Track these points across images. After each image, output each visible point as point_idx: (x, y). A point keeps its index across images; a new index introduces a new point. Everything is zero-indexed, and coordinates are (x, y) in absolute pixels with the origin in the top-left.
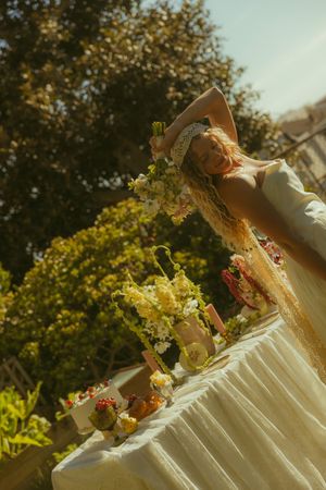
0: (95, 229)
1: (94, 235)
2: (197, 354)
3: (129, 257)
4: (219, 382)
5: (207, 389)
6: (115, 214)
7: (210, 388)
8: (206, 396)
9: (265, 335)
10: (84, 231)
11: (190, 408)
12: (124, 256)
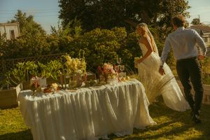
2: (74, 84)
4: (67, 96)
5: (62, 95)
8: (60, 97)
9: (90, 90)
10: (107, 30)
11: (53, 98)
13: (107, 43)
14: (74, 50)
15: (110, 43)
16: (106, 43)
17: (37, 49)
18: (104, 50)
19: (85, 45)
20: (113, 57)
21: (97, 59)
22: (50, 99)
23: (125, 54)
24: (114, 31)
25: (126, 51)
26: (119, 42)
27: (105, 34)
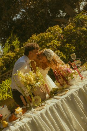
0: (45, 33)
1: (44, 35)
2: (38, 100)
3: (52, 43)
4: (37, 117)
5: (31, 119)
6: (52, 29)
7: (32, 119)
8: (30, 122)
9: (59, 100)
10: (42, 33)
11: (23, 126)
12: (51, 43)
22: (20, 128)
23: (68, 49)
24: (49, 31)
25: (68, 45)
27: (42, 38)
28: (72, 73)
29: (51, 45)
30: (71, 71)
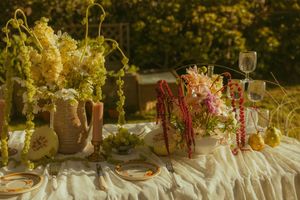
13: (224, 9)
14: (144, 20)
15: (229, 9)
16: (219, 10)
17: (59, 10)
18: (213, 26)
19: (171, 9)
20: (233, 44)
21: (194, 45)
23: (262, 39)
25: (265, 31)
26: (252, 10)
28: (217, 117)
29: (230, 13)
30: (217, 106)
